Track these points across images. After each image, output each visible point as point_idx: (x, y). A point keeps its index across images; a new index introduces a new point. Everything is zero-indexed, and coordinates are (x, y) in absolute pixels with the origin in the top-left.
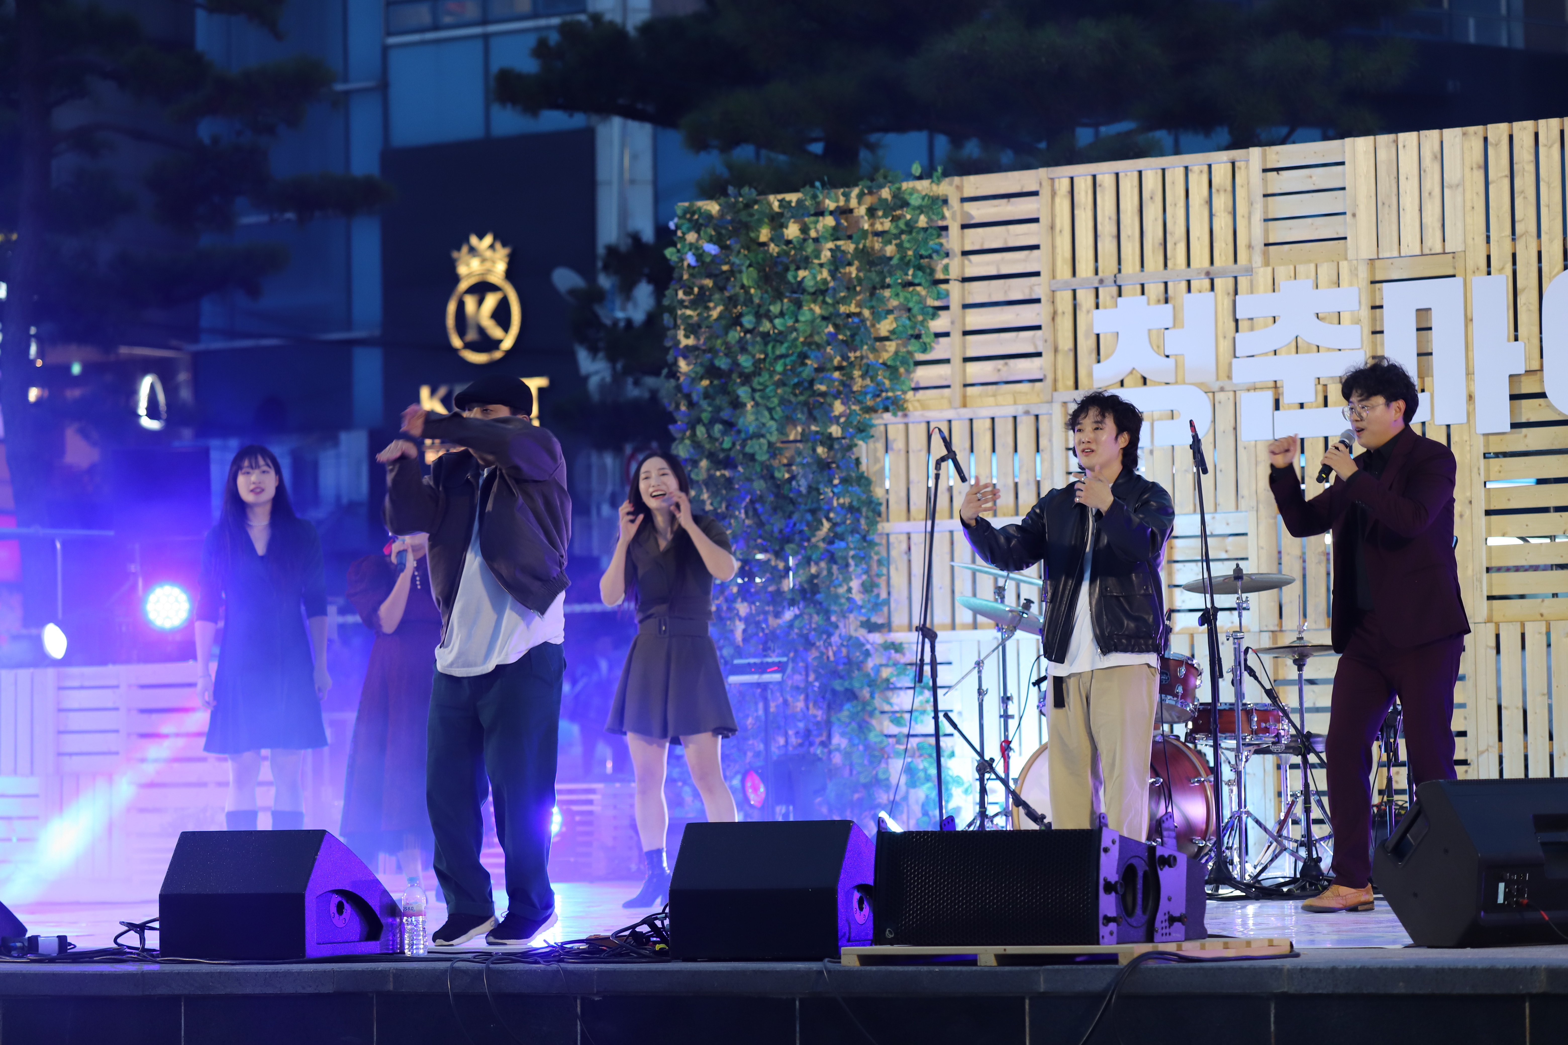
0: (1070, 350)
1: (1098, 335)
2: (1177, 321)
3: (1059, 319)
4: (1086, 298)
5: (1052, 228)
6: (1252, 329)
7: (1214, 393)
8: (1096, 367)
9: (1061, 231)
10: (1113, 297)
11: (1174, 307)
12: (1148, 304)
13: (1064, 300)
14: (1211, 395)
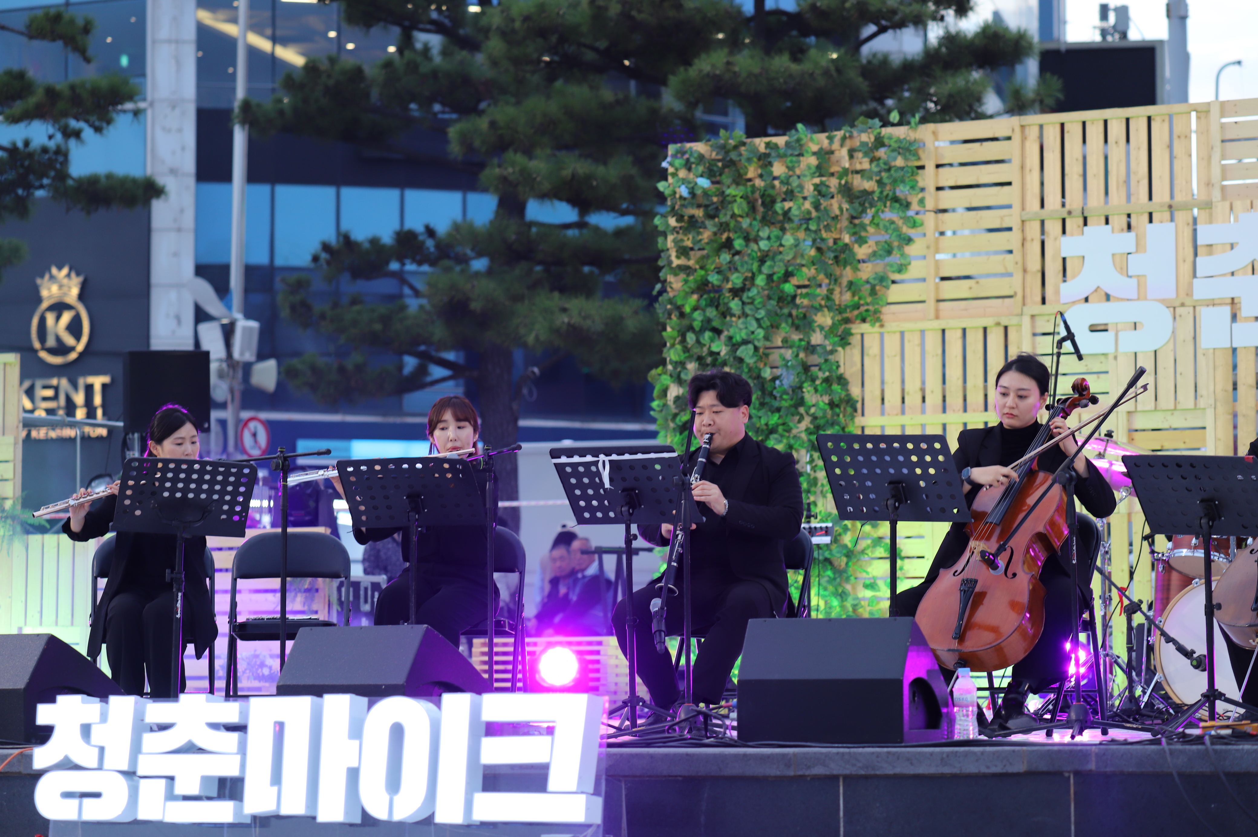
0: (1038, 271)
1: (1064, 259)
2: (1140, 246)
3: (1028, 245)
4: (1053, 227)
5: (1022, 167)
6: (1210, 253)
7: (1174, 308)
8: (1063, 286)
9: (1030, 171)
10: (1079, 227)
11: (1137, 235)
12: (1113, 232)
13: (1034, 229)
14: (1172, 309)
